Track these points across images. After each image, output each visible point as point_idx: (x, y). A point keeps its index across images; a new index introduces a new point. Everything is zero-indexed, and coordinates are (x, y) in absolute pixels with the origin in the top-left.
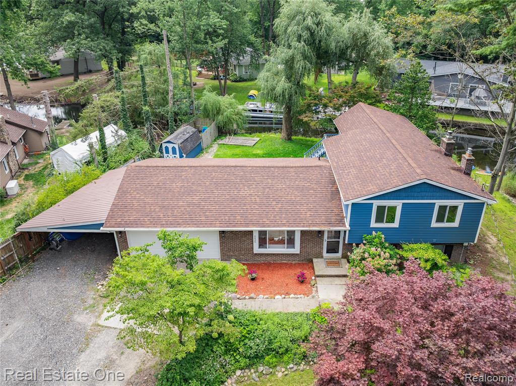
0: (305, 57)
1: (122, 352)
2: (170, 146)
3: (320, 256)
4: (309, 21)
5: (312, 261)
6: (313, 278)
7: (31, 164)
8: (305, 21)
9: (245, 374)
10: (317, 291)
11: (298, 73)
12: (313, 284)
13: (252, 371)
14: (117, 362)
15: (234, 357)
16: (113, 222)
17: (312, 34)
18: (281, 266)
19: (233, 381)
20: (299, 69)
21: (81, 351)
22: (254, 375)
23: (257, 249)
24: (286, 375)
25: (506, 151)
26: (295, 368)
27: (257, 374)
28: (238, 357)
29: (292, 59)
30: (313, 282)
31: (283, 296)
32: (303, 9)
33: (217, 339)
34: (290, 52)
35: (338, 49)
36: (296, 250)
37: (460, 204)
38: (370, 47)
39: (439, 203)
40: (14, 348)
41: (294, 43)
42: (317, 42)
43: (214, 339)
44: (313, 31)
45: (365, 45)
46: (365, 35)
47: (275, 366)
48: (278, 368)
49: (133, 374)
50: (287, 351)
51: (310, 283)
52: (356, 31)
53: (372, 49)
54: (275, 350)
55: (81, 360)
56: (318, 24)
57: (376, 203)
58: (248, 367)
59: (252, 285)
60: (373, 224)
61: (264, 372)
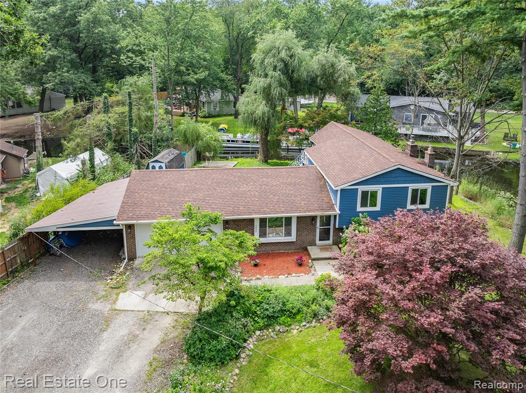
0: (281, 85)
1: (143, 328)
2: (157, 165)
3: (313, 244)
4: (283, 54)
5: (306, 250)
6: (310, 261)
7: (10, 188)
8: (280, 54)
9: (264, 334)
10: (315, 270)
11: (275, 98)
12: (310, 266)
13: (270, 330)
14: (141, 336)
15: (253, 319)
16: (125, 216)
17: (286, 65)
18: (279, 255)
19: (254, 339)
20: (276, 94)
21: (102, 331)
22: (272, 334)
24: (301, 331)
25: (459, 154)
26: (308, 325)
27: (275, 332)
28: (256, 319)
29: (270, 86)
30: (310, 265)
31: (286, 275)
32: (277, 44)
33: (235, 307)
34: (268, 80)
35: (309, 79)
36: (293, 237)
37: (428, 186)
38: (337, 75)
39: (412, 186)
40: (33, 333)
41: (271, 73)
42: (290, 71)
43: (232, 307)
44: (286, 62)
45: (332, 74)
46: (332, 66)
47: (290, 325)
48: (293, 327)
49: (158, 344)
50: (299, 311)
51: (308, 266)
52: (324, 62)
53: (339, 77)
54: (289, 310)
55: (104, 337)
56: (291, 57)
57: (361, 188)
58: (267, 327)
59: (256, 270)
60: (359, 209)
61: (281, 330)
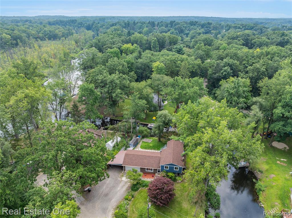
1: (125, 184)
2: (131, 144)
3: (157, 173)
5: (155, 173)
13: (143, 188)
16: (124, 164)
18: (150, 174)
19: (140, 189)
21: (120, 183)
23: (146, 171)
28: (141, 186)
36: (153, 171)
37: (178, 167)
39: (175, 167)
43: (138, 183)
49: (127, 186)
51: (154, 177)
54: (146, 185)
57: (165, 166)
59: (145, 176)
60: (164, 169)
